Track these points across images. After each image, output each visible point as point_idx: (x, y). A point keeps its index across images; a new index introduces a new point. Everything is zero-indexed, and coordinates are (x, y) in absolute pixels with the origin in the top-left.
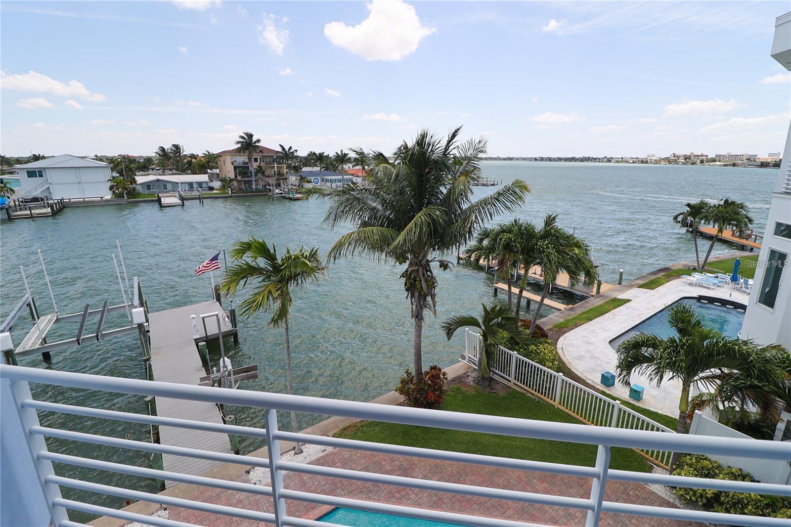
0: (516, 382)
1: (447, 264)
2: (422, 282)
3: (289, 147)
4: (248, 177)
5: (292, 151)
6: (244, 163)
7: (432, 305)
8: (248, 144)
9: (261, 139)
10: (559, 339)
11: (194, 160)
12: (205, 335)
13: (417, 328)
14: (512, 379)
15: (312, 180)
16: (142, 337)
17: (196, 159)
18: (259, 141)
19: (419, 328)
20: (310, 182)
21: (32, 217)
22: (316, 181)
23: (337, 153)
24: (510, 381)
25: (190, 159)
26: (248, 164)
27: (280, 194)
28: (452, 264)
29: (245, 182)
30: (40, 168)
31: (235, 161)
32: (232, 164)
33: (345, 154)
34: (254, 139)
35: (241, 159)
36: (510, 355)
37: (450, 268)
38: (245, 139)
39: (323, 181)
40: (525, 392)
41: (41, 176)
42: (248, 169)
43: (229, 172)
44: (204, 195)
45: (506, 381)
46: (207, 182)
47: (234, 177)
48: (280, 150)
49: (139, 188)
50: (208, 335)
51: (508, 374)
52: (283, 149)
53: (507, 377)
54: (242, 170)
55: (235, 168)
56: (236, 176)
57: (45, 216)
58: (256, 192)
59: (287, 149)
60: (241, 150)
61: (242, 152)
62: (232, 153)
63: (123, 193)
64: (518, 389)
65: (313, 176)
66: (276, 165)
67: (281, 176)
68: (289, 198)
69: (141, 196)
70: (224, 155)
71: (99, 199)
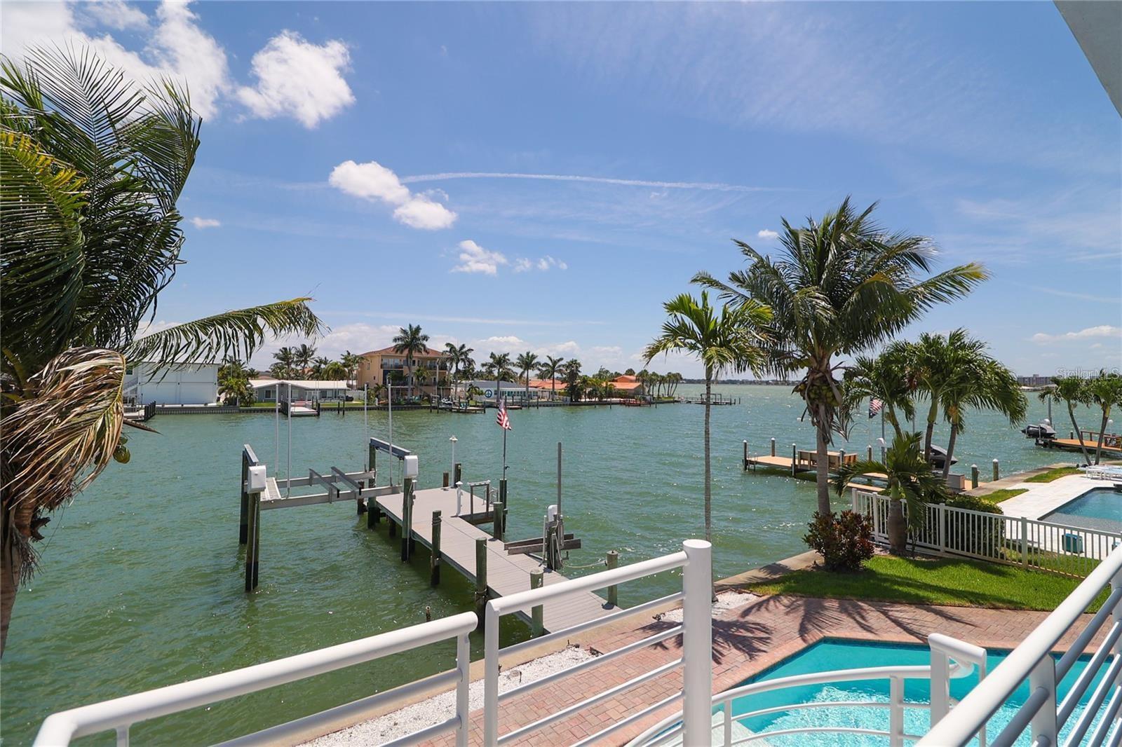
0: (949, 549)
3: (460, 346)
4: (405, 385)
5: (464, 350)
6: (400, 367)
8: (412, 341)
9: (428, 335)
11: (323, 366)
12: (470, 513)
14: (942, 547)
16: (409, 498)
17: (325, 363)
20: (482, 393)
22: (489, 394)
23: (521, 355)
24: (939, 550)
25: (318, 364)
26: (402, 368)
29: (397, 390)
31: (386, 364)
32: (382, 368)
33: (532, 355)
34: (420, 335)
35: (396, 361)
36: (934, 509)
38: (407, 333)
39: (498, 394)
40: (968, 558)
42: (404, 374)
43: (375, 378)
44: (342, 405)
45: (932, 551)
46: (345, 390)
47: (382, 383)
48: (448, 349)
49: (256, 395)
50: (474, 513)
51: (936, 543)
52: (452, 347)
53: (931, 546)
54: (395, 376)
55: (385, 373)
56: (385, 383)
58: (411, 404)
59: (458, 348)
60: (398, 349)
61: (402, 352)
62: (383, 354)
63: (236, 399)
64: (952, 556)
65: (487, 387)
66: (438, 371)
67: (444, 384)
68: (458, 411)
69: (255, 404)
70: (371, 357)
71: (203, 406)
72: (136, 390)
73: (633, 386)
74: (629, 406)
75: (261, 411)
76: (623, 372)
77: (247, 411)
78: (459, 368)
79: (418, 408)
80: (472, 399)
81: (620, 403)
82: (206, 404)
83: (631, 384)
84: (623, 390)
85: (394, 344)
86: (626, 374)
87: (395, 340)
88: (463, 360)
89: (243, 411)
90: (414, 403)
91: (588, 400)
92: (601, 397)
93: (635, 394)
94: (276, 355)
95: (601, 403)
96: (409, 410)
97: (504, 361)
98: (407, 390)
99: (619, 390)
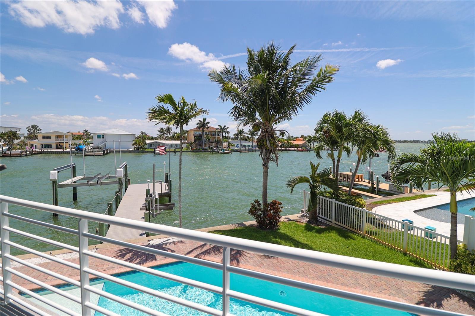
0: (336, 222)
1: (284, 132)
2: (267, 141)
3: (224, 126)
4: (202, 142)
5: (225, 128)
6: (200, 135)
7: (275, 158)
8: (203, 125)
9: (209, 122)
10: (374, 207)
13: (264, 173)
14: (333, 220)
15: (236, 145)
16: (120, 186)
17: (176, 134)
18: (208, 123)
19: (266, 173)
20: (234, 146)
21: (94, 155)
22: (238, 146)
23: (250, 130)
24: (332, 222)
26: (202, 135)
27: (216, 150)
28: (287, 132)
29: (199, 144)
30: (103, 134)
31: (195, 134)
32: (194, 135)
34: (206, 122)
35: (199, 133)
36: (331, 202)
37: (286, 135)
38: (202, 122)
39: (241, 146)
40: (342, 228)
41: (103, 138)
42: (202, 138)
43: (192, 138)
44: (177, 149)
45: (329, 222)
47: (194, 141)
48: (219, 127)
49: (146, 146)
51: (330, 218)
52: (220, 127)
53: (330, 220)
54: (199, 138)
55: (195, 137)
56: (195, 142)
57: (100, 155)
58: (204, 150)
59: (223, 127)
60: (199, 128)
61: (200, 129)
62: (194, 130)
63: (138, 147)
64: (337, 226)
65: (236, 143)
66: (216, 136)
67: (219, 142)
68: (221, 153)
69: (146, 149)
70: (191, 131)
71: (127, 150)
72: (105, 144)
73: (302, 143)
74: (297, 151)
75: (148, 152)
76: (299, 136)
77: (142, 152)
78: (223, 135)
79: (207, 152)
80: (229, 148)
81: (294, 150)
82: (128, 149)
83: (302, 142)
84: (297, 144)
85: (197, 126)
86: (300, 138)
87: (197, 124)
88: (224, 132)
89: (141, 152)
90: (206, 150)
91: (280, 149)
92: (286, 147)
93: (302, 146)
94: (159, 131)
95: (286, 150)
96: (203, 152)
97: (242, 132)
98: (202, 144)
99: (295, 144)
